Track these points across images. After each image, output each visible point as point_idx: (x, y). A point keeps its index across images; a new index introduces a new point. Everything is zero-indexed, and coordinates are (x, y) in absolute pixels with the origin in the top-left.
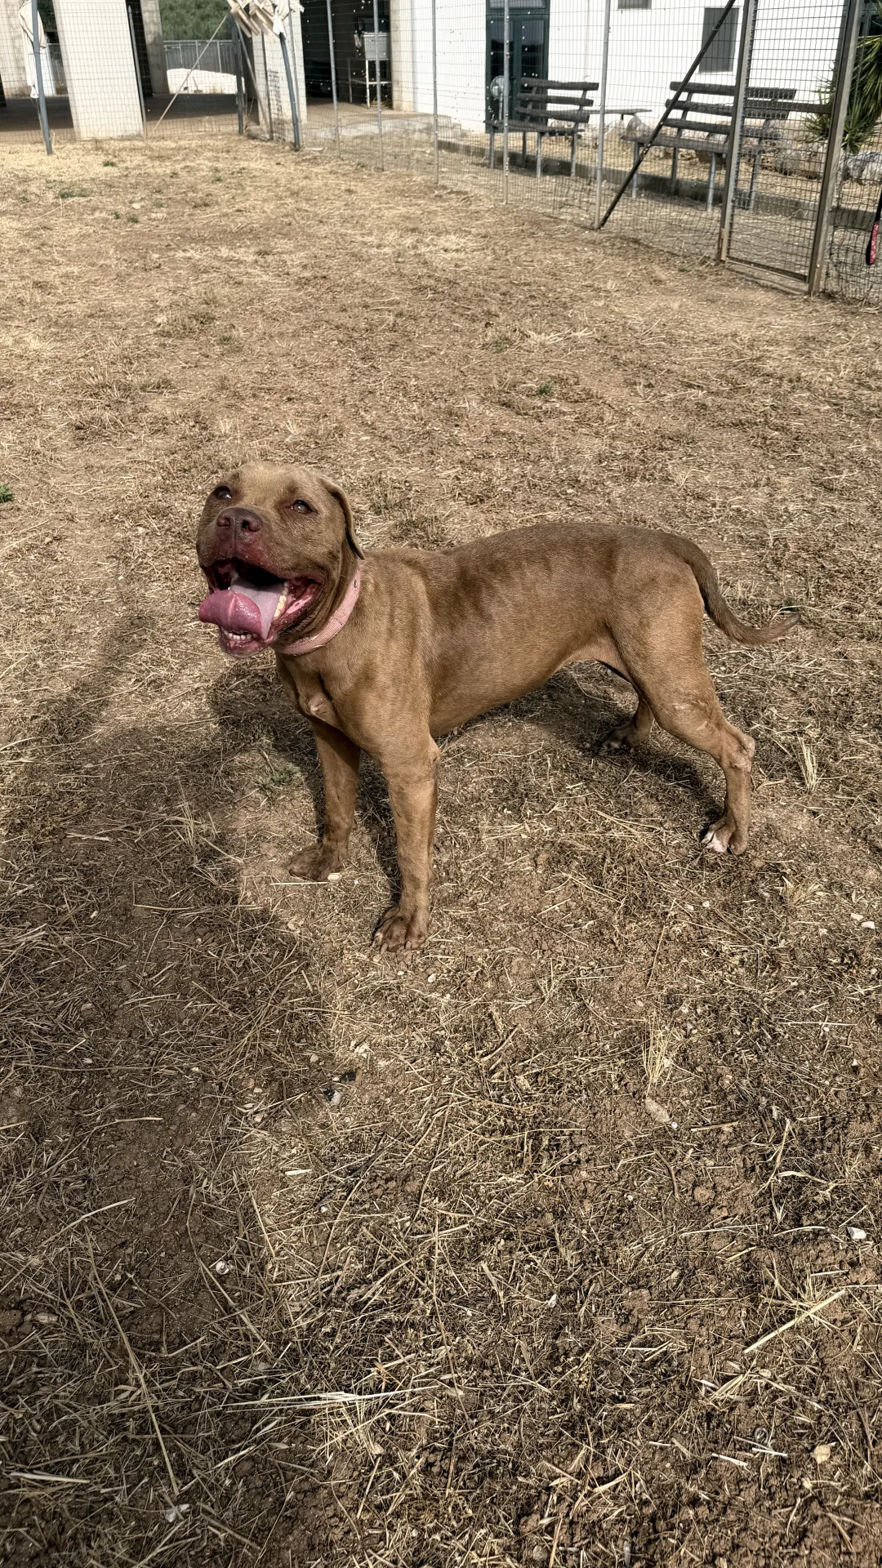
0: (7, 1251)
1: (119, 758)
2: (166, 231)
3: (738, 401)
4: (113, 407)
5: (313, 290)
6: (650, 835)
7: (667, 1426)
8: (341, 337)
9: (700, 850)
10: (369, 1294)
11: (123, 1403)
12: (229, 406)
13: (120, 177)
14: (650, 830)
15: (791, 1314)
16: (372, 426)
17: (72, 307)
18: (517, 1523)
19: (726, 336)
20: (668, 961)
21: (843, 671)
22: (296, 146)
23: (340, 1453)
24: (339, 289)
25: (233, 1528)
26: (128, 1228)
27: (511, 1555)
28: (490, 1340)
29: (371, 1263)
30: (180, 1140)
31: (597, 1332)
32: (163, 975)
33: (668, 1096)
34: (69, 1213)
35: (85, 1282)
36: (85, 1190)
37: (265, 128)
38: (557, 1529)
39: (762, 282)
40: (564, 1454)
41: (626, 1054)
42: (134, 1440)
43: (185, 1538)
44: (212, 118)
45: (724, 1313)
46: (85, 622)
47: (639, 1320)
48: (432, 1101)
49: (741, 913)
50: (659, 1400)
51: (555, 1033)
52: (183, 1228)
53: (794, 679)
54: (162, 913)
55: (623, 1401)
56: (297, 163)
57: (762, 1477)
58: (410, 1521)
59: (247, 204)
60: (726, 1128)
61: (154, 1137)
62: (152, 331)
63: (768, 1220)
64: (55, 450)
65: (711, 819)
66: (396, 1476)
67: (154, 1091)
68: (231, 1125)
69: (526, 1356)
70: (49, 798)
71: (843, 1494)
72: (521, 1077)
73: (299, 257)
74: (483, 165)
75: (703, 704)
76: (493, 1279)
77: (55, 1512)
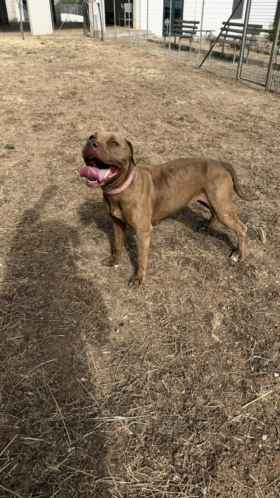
0: (18, 373)
1: (50, 229)
2: (61, 66)
3: (242, 124)
4: (45, 120)
5: (108, 85)
6: (214, 256)
7: (218, 428)
8: (117, 100)
9: (230, 261)
10: (128, 389)
11: (54, 418)
12: (82, 121)
13: (46, 48)
14: (214, 254)
15: (256, 397)
16: (127, 128)
17: (31, 89)
18: (173, 455)
19: (239, 103)
20: (219, 294)
21: (274, 208)
22: (102, 39)
23: (120, 434)
24: (116, 85)
25: (88, 454)
26: (55, 368)
27: (171, 464)
28: (165, 403)
29: (129, 379)
30: (71, 342)
31: (197, 401)
32: (64, 294)
33: (219, 333)
34: (37, 363)
35: (42, 384)
36: (42, 356)
37: (92, 33)
38: (185, 457)
39: (250, 86)
40: (187, 436)
41: (206, 321)
42: (58, 429)
43: (74, 457)
44: (75, 30)
45: (235, 397)
46: (38, 187)
47: (210, 398)
48: (147, 333)
49: (242, 280)
50: (216, 421)
51: (184, 314)
52: (72, 368)
53: (259, 210)
54: (64, 275)
55: (205, 421)
56: (103, 45)
57: (246, 444)
58: (141, 454)
59: (87, 57)
60: (237, 343)
61: (63, 341)
62: (57, 97)
63: (249, 370)
64: (27, 133)
65: (233, 251)
66: (137, 441)
67: (62, 328)
68: (86, 338)
69: (175, 407)
70: (28, 240)
71: (271, 449)
72: (174, 326)
73: (104, 75)
74: (162, 47)
75: (232, 215)
76: (166, 385)
77: (34, 449)
